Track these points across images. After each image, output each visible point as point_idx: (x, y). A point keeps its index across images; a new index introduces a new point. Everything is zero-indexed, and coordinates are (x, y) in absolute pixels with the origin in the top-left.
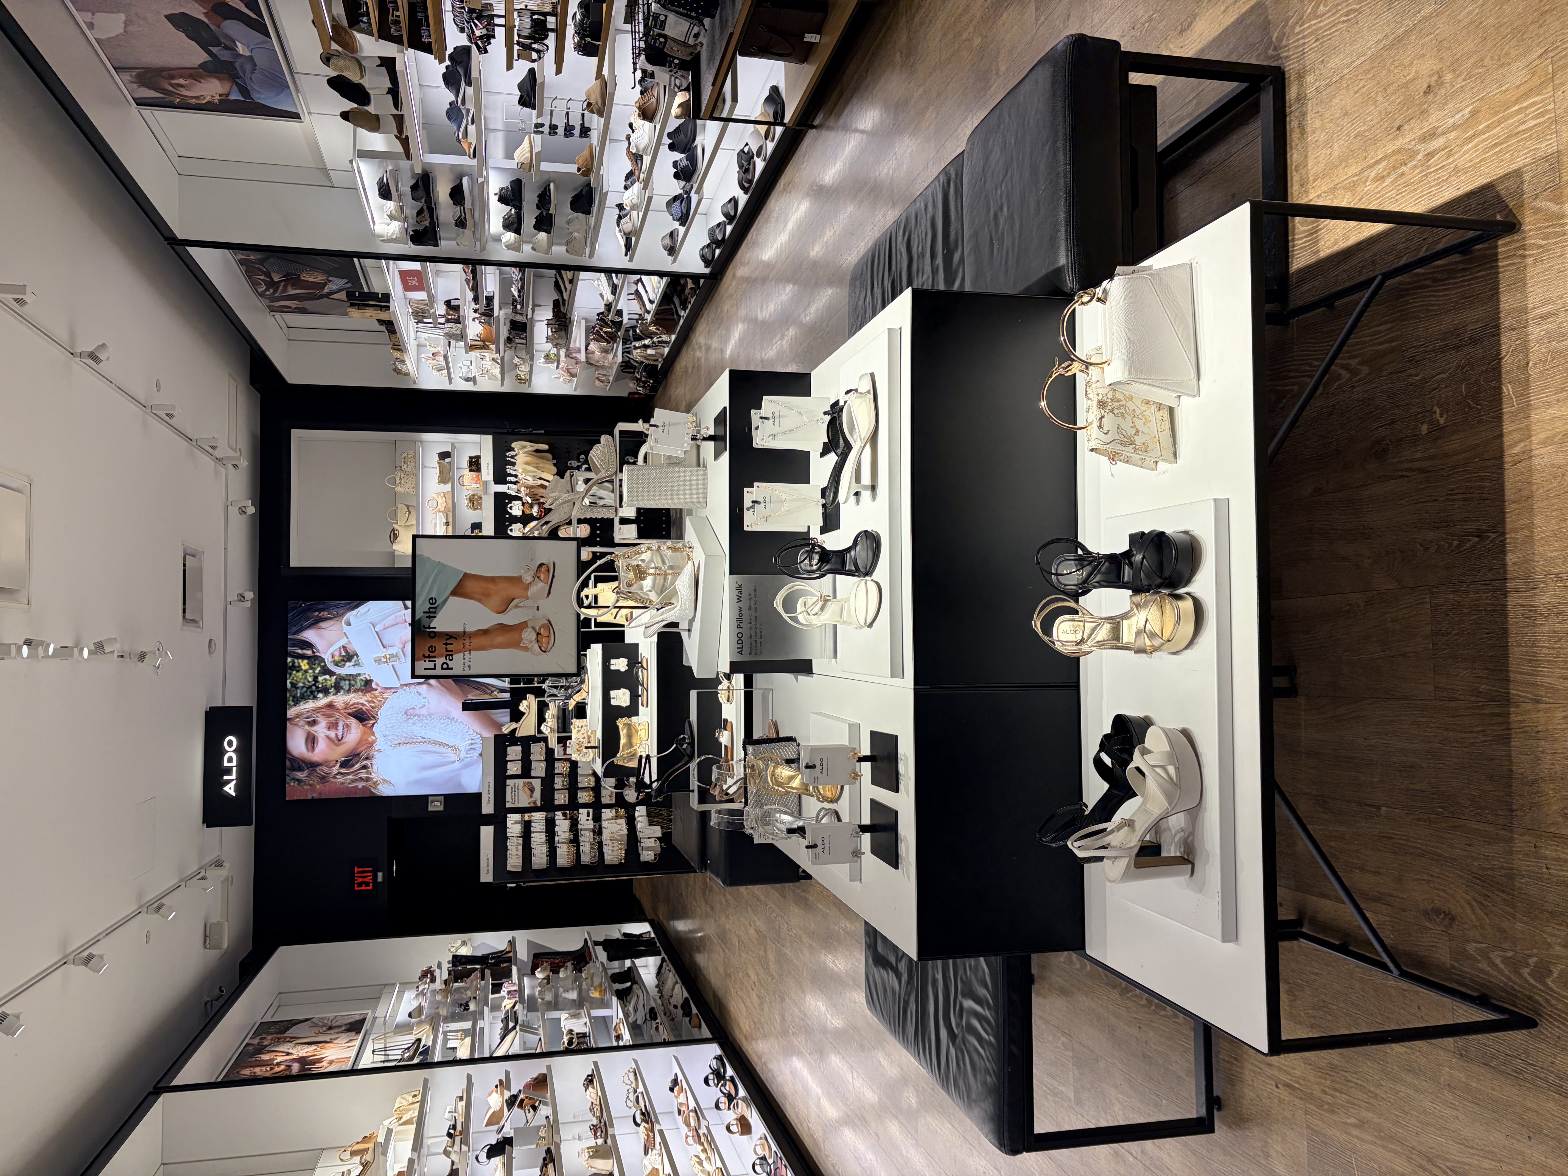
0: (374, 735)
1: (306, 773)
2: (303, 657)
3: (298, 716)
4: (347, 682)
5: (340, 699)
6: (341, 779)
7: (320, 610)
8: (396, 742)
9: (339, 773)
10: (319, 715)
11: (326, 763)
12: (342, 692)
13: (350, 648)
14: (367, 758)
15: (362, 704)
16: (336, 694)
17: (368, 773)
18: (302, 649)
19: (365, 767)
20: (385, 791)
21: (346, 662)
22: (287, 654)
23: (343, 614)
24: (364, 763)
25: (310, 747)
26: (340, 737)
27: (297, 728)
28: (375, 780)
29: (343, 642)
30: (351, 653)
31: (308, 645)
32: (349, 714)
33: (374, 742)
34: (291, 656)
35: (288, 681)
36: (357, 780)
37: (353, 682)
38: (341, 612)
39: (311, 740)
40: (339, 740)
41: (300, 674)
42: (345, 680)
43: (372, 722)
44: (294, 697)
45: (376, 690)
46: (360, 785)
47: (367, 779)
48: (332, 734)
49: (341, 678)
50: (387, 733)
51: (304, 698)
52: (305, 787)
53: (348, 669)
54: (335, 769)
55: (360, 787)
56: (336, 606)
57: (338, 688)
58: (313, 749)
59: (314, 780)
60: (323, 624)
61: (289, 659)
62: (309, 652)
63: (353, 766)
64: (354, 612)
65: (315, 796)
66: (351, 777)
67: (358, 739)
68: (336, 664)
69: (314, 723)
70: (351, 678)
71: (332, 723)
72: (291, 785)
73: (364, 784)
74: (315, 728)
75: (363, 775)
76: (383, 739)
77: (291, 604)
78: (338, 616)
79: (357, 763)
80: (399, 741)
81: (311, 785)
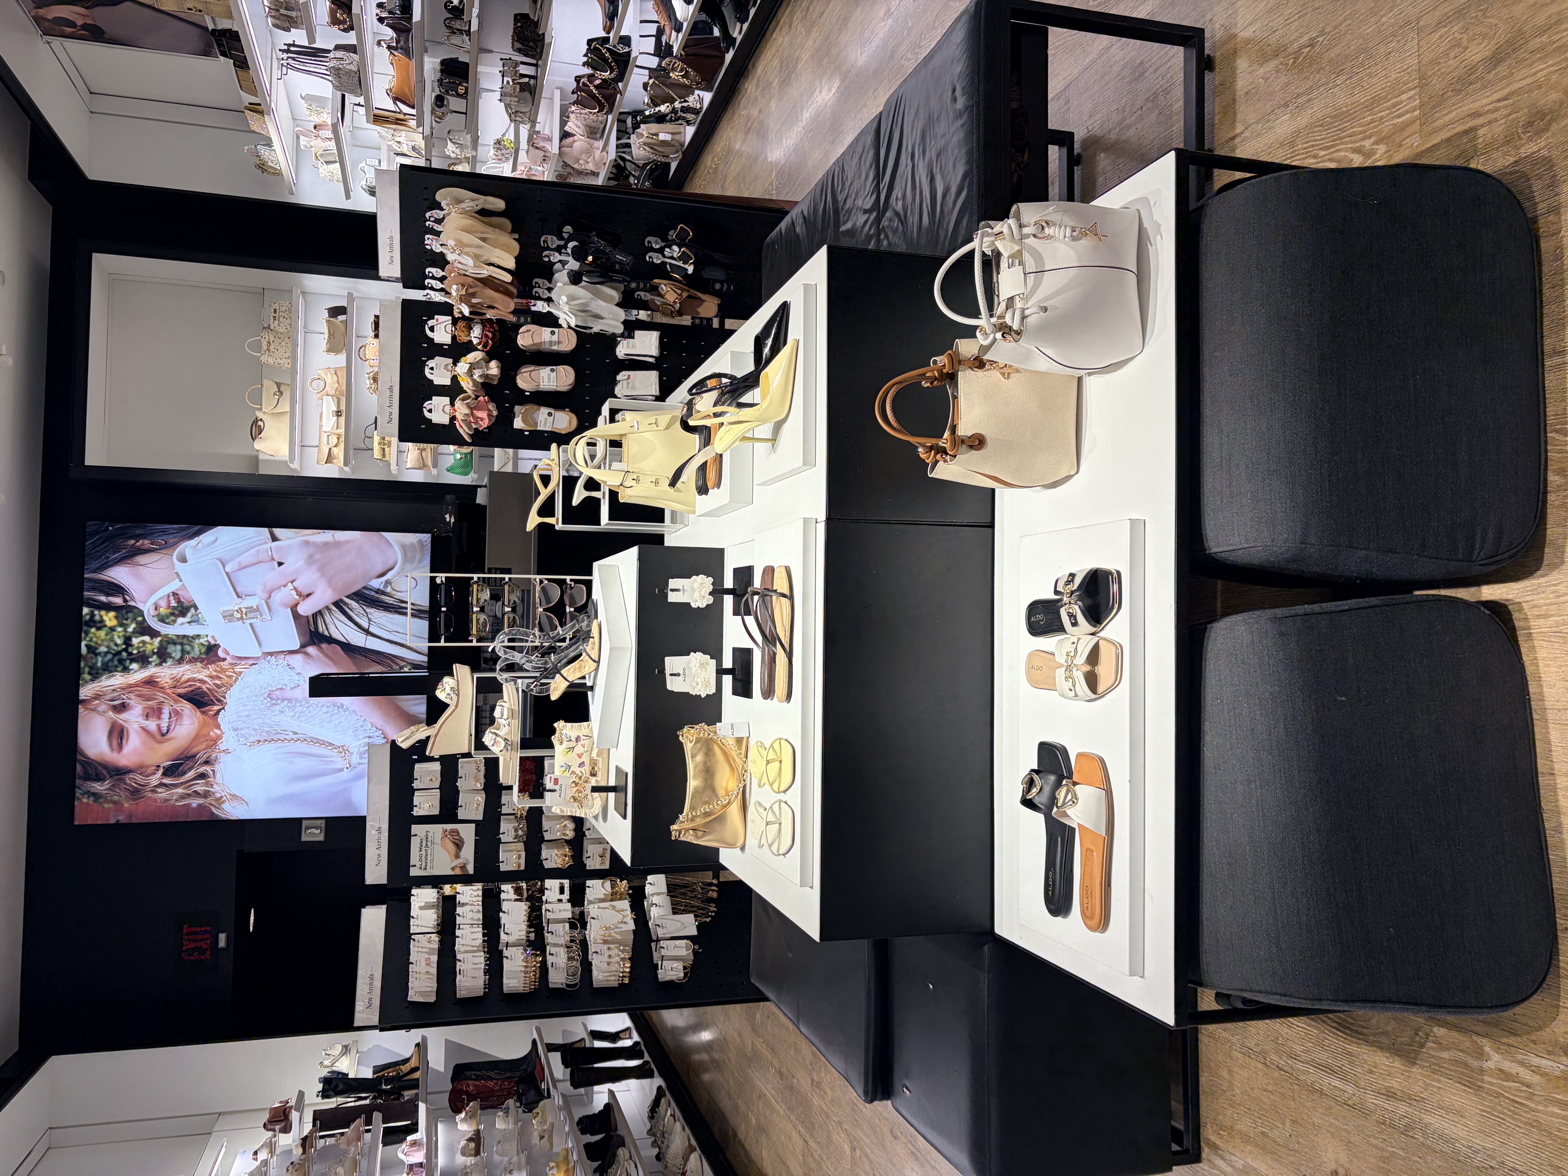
0: (218, 727)
1: (107, 784)
2: (108, 607)
3: (97, 697)
4: (179, 647)
5: (166, 673)
6: (163, 794)
7: (138, 537)
8: (252, 739)
9: (162, 785)
10: (132, 696)
11: (140, 769)
12: (170, 662)
13: (184, 596)
14: (207, 762)
15: (201, 681)
16: (160, 664)
17: (207, 784)
18: (108, 595)
19: (203, 776)
20: (233, 811)
21: (177, 616)
22: (83, 602)
23: (175, 544)
24: (202, 769)
25: (115, 743)
26: (164, 730)
27: (93, 714)
28: (218, 795)
29: (174, 586)
30: (186, 604)
31: (117, 589)
32: (180, 695)
33: (219, 738)
34: (89, 605)
35: (83, 644)
36: (189, 795)
37: (188, 648)
38: (172, 541)
39: (118, 734)
40: (163, 735)
41: (102, 633)
42: (175, 644)
43: (216, 708)
44: (91, 668)
45: (224, 660)
46: (195, 802)
47: (206, 795)
48: (152, 725)
49: (169, 641)
50: (240, 725)
51: (108, 669)
52: (106, 806)
53: (181, 627)
54: (155, 779)
55: (194, 805)
56: (164, 532)
57: (163, 655)
58: (120, 747)
59: (121, 795)
60: (141, 559)
61: (86, 610)
62: (118, 601)
63: (184, 773)
64: (193, 542)
65: (122, 818)
66: (180, 790)
67: (193, 734)
68: (162, 619)
69: (122, 708)
70: (184, 641)
71: (152, 708)
72: (82, 802)
73: (201, 801)
74: (124, 716)
75: (200, 787)
76: (233, 734)
77: (91, 525)
78: (167, 546)
79: (190, 769)
80: (256, 738)
81: (115, 803)
